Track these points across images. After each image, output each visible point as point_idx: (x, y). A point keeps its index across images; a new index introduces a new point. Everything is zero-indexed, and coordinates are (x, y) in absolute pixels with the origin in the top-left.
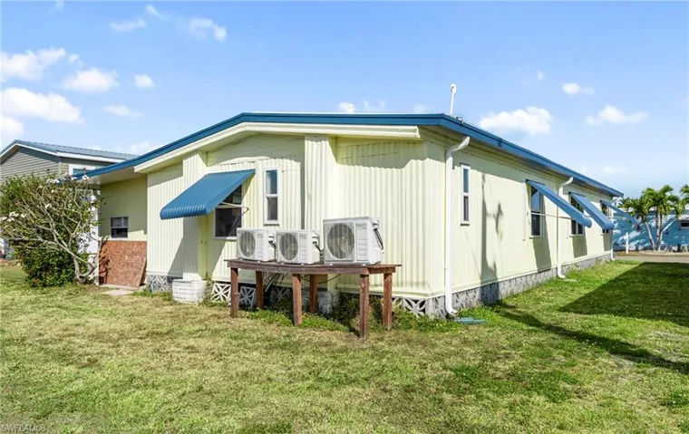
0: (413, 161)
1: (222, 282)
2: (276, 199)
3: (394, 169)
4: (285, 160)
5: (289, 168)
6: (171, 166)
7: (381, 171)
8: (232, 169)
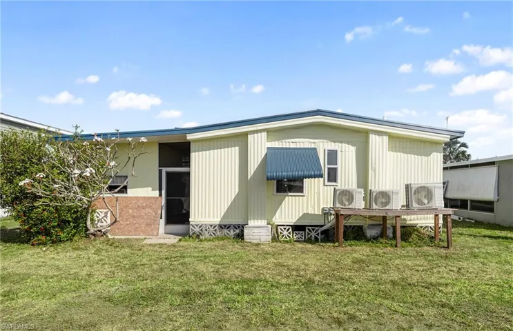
0: (435, 153)
1: (284, 225)
2: (335, 169)
3: (423, 157)
4: (343, 144)
5: (347, 150)
6: (225, 137)
7: (415, 158)
8: (292, 146)
